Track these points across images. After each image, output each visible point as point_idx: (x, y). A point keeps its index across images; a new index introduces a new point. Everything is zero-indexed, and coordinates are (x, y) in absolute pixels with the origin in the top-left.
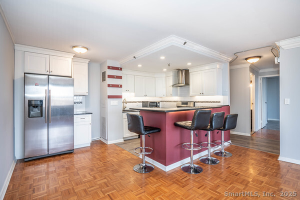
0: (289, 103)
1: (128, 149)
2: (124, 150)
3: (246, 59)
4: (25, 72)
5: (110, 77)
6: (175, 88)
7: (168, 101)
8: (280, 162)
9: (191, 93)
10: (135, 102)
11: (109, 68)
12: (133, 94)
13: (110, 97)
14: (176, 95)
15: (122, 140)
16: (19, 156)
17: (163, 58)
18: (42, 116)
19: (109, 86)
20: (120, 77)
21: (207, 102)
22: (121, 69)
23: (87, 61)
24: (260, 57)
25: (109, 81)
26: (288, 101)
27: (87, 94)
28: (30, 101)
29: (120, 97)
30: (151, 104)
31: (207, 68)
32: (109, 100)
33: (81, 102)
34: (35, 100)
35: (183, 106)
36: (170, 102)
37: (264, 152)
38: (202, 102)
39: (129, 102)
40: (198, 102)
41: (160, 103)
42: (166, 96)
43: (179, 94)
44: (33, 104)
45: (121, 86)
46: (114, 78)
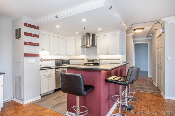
0: (171, 60)
1: (49, 107)
2: (46, 109)
3: (134, 30)
5: (26, 34)
6: (83, 49)
7: (76, 59)
8: (165, 100)
9: (98, 53)
11: (25, 25)
12: (48, 53)
13: (26, 55)
14: (84, 54)
15: (39, 98)
17: (84, 20)
19: (25, 43)
20: (37, 36)
21: (110, 59)
22: (38, 28)
24: (143, 29)
25: (26, 39)
26: (170, 58)
29: (37, 55)
30: (64, 61)
31: (108, 34)
35: (90, 62)
36: (78, 59)
37: (152, 94)
38: (105, 59)
39: (45, 60)
40: (102, 59)
41: (71, 60)
42: (75, 55)
43: (85, 53)
45: (38, 45)
46: (31, 36)
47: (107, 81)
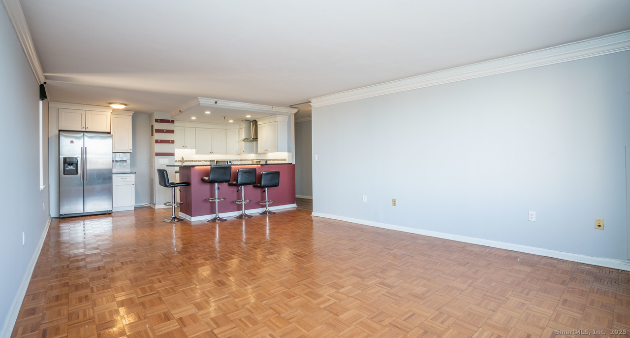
4: (60, 129)
5: (158, 131)
6: (248, 144)
9: (259, 150)
11: (157, 121)
12: (194, 151)
13: (158, 154)
16: (53, 214)
17: (208, 113)
18: (77, 174)
19: (157, 141)
20: (172, 132)
21: (277, 160)
22: (173, 122)
23: (131, 114)
25: (158, 136)
27: (131, 151)
28: (65, 159)
29: (172, 154)
32: (157, 158)
33: (125, 161)
34: (69, 158)
44: (68, 162)
45: (173, 142)
46: (164, 132)
47: (203, 181)
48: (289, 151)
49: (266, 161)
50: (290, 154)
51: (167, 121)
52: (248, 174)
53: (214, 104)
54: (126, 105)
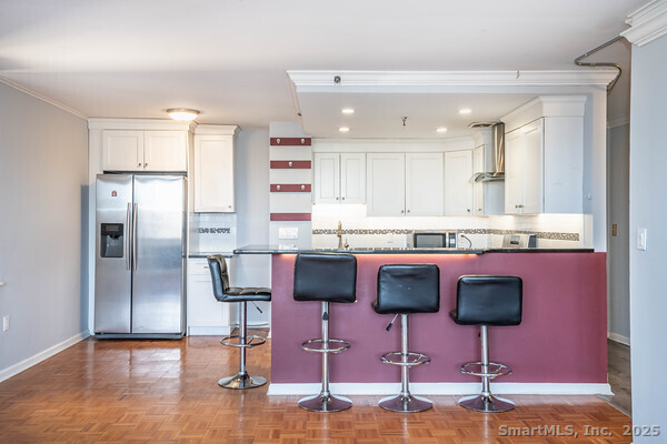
4: (105, 170)
5: (276, 164)
10: (382, 232)
11: (274, 142)
12: (363, 208)
13: (275, 217)
18: (122, 255)
19: (274, 188)
20: (306, 165)
22: (308, 142)
23: (232, 129)
28: (104, 227)
29: (305, 217)
32: (274, 225)
33: (228, 230)
34: (109, 224)
40: (543, 235)
44: (111, 232)
45: (308, 188)
46: (289, 167)
48: (586, 211)
49: (533, 240)
50: (590, 218)
51: (295, 142)
52: (409, 280)
53: (333, 84)
54: (198, 112)
